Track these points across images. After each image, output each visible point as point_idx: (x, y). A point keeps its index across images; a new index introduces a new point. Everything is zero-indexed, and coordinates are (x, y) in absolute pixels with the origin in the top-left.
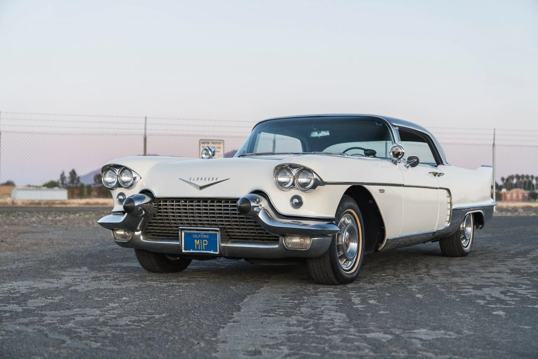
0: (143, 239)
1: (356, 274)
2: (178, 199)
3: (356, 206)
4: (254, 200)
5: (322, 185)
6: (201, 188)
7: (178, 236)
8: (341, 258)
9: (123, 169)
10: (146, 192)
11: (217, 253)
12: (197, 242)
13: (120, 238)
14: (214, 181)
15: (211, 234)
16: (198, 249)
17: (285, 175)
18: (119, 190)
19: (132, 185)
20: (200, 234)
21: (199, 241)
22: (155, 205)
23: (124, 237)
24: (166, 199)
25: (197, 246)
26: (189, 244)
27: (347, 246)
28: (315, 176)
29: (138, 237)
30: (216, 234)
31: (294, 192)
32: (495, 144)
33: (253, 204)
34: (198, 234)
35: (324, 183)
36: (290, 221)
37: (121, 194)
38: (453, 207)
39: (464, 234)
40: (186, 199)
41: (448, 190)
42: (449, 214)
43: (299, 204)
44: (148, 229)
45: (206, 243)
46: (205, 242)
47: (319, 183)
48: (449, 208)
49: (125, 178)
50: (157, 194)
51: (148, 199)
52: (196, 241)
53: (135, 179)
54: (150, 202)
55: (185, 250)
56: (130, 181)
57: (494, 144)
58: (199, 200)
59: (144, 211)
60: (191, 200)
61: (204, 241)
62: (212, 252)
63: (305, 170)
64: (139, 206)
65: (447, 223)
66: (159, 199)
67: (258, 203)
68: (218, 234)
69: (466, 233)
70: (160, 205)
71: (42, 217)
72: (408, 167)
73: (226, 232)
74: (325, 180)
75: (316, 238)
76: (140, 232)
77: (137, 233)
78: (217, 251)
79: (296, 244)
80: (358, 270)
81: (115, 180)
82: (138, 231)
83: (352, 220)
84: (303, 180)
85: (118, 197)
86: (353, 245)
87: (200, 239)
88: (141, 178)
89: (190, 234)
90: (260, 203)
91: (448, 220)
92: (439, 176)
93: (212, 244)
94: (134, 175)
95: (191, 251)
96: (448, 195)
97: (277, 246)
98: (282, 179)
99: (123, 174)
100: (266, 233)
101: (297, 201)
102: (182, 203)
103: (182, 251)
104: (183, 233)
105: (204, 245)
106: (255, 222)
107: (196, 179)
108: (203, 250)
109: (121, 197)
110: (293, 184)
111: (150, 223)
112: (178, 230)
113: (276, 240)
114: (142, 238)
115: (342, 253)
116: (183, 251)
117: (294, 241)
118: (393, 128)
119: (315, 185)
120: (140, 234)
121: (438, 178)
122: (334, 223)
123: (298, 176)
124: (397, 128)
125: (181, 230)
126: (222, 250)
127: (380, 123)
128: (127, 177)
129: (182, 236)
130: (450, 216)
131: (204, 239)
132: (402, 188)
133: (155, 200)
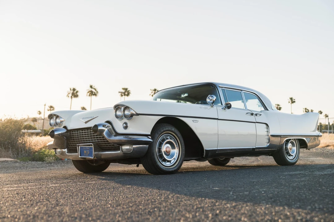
0: (67, 153)
5: (136, 116)
6: (86, 122)
9: (57, 116)
10: (65, 127)
12: (85, 152)
13: (58, 153)
14: (92, 118)
16: (85, 156)
19: (60, 124)
22: (69, 134)
24: (73, 130)
25: (85, 154)
26: (82, 153)
28: (132, 110)
30: (92, 148)
31: (125, 120)
34: (85, 147)
35: (138, 115)
38: (270, 134)
40: (80, 129)
43: (126, 128)
44: (69, 148)
48: (267, 134)
50: (69, 128)
58: (85, 129)
59: (65, 137)
60: (82, 129)
61: (88, 151)
62: (91, 157)
63: (128, 109)
65: (267, 143)
68: (93, 147)
72: (224, 109)
73: (98, 146)
74: (138, 112)
75: (136, 146)
78: (93, 157)
79: (127, 149)
82: (64, 149)
84: (127, 112)
88: (65, 121)
89: (82, 147)
90: (109, 128)
92: (256, 115)
95: (83, 157)
96: (266, 127)
97: (119, 152)
99: (57, 119)
100: (112, 145)
101: (125, 125)
107: (85, 118)
108: (87, 156)
110: (122, 116)
113: (117, 149)
116: (80, 157)
117: (126, 147)
118: (219, 88)
119: (132, 115)
120: (66, 150)
121: (256, 117)
122: (150, 137)
123: (124, 111)
124: (223, 88)
125: (78, 146)
126: (96, 155)
127: (213, 86)
128: (58, 121)
129: (79, 149)
130: (269, 139)
131: (88, 150)
132: (216, 120)
133: (68, 131)
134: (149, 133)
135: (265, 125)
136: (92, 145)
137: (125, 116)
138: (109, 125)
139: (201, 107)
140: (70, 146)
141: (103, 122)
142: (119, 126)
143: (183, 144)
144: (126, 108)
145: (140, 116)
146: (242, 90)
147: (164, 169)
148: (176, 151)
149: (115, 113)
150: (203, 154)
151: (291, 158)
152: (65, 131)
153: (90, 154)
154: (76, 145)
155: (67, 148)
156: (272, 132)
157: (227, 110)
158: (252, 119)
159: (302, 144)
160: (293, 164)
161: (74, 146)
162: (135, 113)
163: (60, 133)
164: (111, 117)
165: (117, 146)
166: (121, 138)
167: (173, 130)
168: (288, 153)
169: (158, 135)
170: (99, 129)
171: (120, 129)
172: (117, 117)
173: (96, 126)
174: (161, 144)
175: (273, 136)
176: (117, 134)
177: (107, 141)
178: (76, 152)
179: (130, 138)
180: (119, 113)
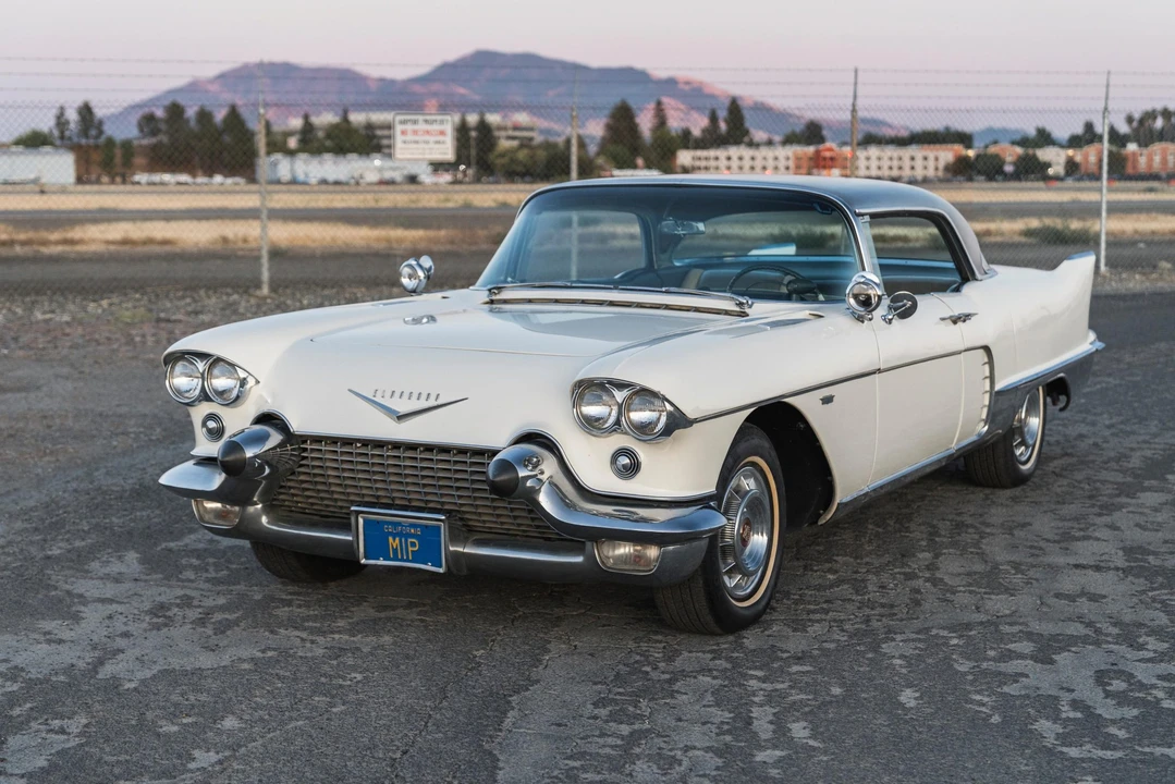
0: (268, 523)
1: (763, 603)
2: (348, 442)
3: (766, 444)
4: (526, 460)
5: (685, 427)
6: (401, 417)
7: (350, 524)
8: (730, 573)
9: (215, 361)
10: (267, 419)
11: (441, 570)
12: (394, 542)
13: (214, 520)
14: (432, 403)
15: (426, 526)
16: (395, 559)
17: (598, 401)
18: (205, 409)
19: (238, 397)
20: (399, 524)
21: (397, 539)
22: (292, 450)
23: (219, 515)
24: (318, 439)
25: (395, 551)
26: (377, 546)
27: (744, 542)
28: (669, 407)
29: (256, 516)
30: (439, 528)
31: (625, 441)
32: (1110, 108)
33: (522, 473)
34: (395, 524)
35: (689, 423)
36: (609, 509)
37: (212, 417)
38: (998, 387)
39: (1022, 434)
40: (366, 443)
41: (987, 349)
42: (987, 403)
43: (632, 469)
44: (277, 500)
45: (414, 546)
46: (413, 544)
47: (678, 422)
48: (988, 388)
49: (221, 382)
50: (297, 425)
51: (275, 438)
52: (391, 539)
53: (243, 382)
54: (280, 445)
55: (366, 557)
56: (230, 390)
57: (1106, 109)
58: (396, 445)
59: (269, 467)
60: (379, 444)
61: (410, 540)
62: (429, 567)
63: (646, 395)
64: (256, 457)
65: (982, 424)
66: (304, 439)
67: (535, 466)
68: (443, 526)
69: (1026, 429)
70: (305, 450)
71: (19, 311)
72: (890, 320)
73: (461, 519)
75: (671, 548)
76: (260, 506)
77: (251, 509)
78: (440, 566)
79: (624, 559)
80: (769, 593)
81: (196, 383)
82: (255, 504)
83: (756, 480)
85: (204, 424)
86: (759, 540)
87: (400, 535)
88: (258, 382)
89: (378, 522)
90: (540, 467)
91: (984, 416)
92: (964, 321)
93: (429, 550)
94: (242, 374)
95: (381, 562)
96: (986, 360)
97: (580, 559)
98: (592, 410)
99: (216, 371)
101: (625, 461)
102: (357, 448)
103: (358, 561)
104: (361, 521)
105: (410, 549)
106: (530, 511)
107: (388, 394)
108: (408, 560)
109: (211, 424)
110: (618, 422)
111: (282, 487)
112: (348, 514)
113: (577, 548)
114: (264, 519)
115: (731, 562)
116: (363, 561)
117: (618, 551)
118: (856, 225)
119: (669, 428)
121: (963, 327)
122: (713, 503)
123: (628, 403)
125: (356, 513)
129: (358, 523)
130: (991, 409)
131: (411, 535)
134: (714, 489)
135: (981, 351)
136: (437, 520)
138: (544, 455)
144: (641, 393)
149: (571, 407)
152: (274, 440)
153: (427, 555)
156: (1001, 381)
168: (1022, 441)
170: (521, 479)
171: (596, 474)
175: (1000, 394)
176: (593, 498)
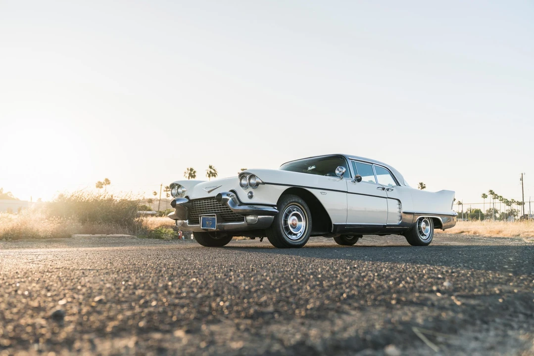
0: (188, 224)
2: (200, 199)
5: (262, 184)
6: (209, 192)
9: (178, 185)
10: (187, 197)
11: (215, 229)
12: (207, 223)
13: (179, 225)
14: (215, 187)
16: (208, 227)
17: (244, 179)
19: (182, 194)
20: (208, 218)
22: (190, 204)
23: (181, 223)
24: (195, 200)
25: (207, 225)
26: (204, 224)
28: (258, 179)
29: (186, 223)
31: (251, 189)
33: (225, 197)
35: (264, 183)
38: (402, 211)
40: (203, 199)
41: (399, 201)
43: (251, 197)
48: (399, 211)
50: (191, 198)
53: (183, 191)
55: (202, 227)
58: (208, 198)
60: (205, 198)
61: (210, 222)
62: (213, 229)
65: (399, 221)
67: (231, 197)
68: (216, 217)
69: (423, 230)
70: (193, 204)
72: (354, 181)
73: (222, 217)
74: (265, 181)
75: (261, 216)
77: (185, 221)
79: (252, 220)
82: (186, 220)
84: (252, 181)
89: (204, 217)
91: (399, 219)
92: (388, 190)
94: (183, 189)
95: (205, 228)
96: (398, 203)
97: (244, 223)
100: (237, 216)
101: (250, 194)
105: (210, 224)
107: (208, 188)
108: (210, 227)
110: (247, 185)
113: (242, 219)
117: (250, 218)
118: (348, 160)
119: (258, 184)
120: (187, 221)
121: (387, 192)
122: (276, 208)
123: (249, 179)
124: (353, 161)
125: (201, 216)
126: (218, 227)
127: (341, 158)
128: (180, 190)
129: (201, 219)
130: (401, 217)
131: (210, 220)
132: (346, 194)
133: (191, 201)
134: (276, 204)
135: (397, 201)
136: (214, 216)
137: (251, 185)
138: (233, 194)
139: (329, 179)
140: (191, 217)
141: (227, 191)
142: (244, 196)
143: (310, 217)
144: (252, 176)
145: (266, 185)
146: (372, 164)
147: (290, 242)
148: (303, 224)
149: (239, 181)
150: (331, 229)
151: (424, 238)
152: (187, 201)
153: (213, 226)
154: (198, 216)
155: (189, 219)
156: (404, 209)
157: (357, 183)
158: (384, 193)
159: (437, 223)
160: (426, 244)
161: (196, 216)
162: (261, 182)
163: (182, 203)
164: (236, 187)
165: (241, 216)
166: (246, 207)
167: (300, 201)
168: (421, 232)
169: (284, 206)
170: (223, 197)
171: (244, 198)
172: (242, 185)
173: (220, 195)
174: (287, 216)
175: (405, 213)
176: (242, 204)
177: (232, 211)
178: (198, 223)
179: (255, 208)
180: (243, 182)
